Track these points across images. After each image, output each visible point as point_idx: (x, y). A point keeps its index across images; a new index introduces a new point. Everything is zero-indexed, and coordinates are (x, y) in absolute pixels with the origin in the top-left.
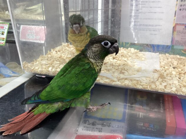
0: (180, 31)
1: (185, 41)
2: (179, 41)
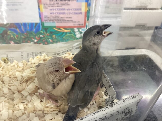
1: (56, 16)
2: (48, 16)
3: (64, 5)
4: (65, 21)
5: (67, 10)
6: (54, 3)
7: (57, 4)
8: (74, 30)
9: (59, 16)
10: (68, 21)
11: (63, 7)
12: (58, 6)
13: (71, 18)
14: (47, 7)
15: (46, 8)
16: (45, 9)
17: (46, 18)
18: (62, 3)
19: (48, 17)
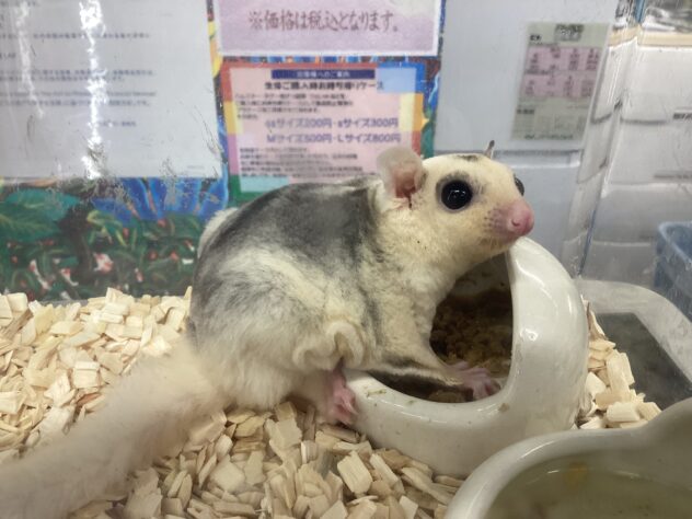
0: (256, 99)
1: (292, 149)
2: (257, 150)
3: (328, 103)
4: (331, 169)
5: (340, 124)
6: (282, 96)
7: (296, 100)
9: (305, 150)
11: (324, 112)
12: (301, 110)
13: (355, 156)
14: (252, 113)
15: (249, 117)
16: (247, 121)
17: (247, 157)
18: (317, 96)
19: (255, 154)
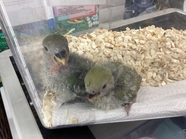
2: (62, 9)
4: (78, 11)
8: (87, 19)
10: (80, 10)
13: (83, 7)
17: (59, 11)
